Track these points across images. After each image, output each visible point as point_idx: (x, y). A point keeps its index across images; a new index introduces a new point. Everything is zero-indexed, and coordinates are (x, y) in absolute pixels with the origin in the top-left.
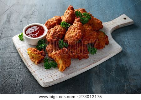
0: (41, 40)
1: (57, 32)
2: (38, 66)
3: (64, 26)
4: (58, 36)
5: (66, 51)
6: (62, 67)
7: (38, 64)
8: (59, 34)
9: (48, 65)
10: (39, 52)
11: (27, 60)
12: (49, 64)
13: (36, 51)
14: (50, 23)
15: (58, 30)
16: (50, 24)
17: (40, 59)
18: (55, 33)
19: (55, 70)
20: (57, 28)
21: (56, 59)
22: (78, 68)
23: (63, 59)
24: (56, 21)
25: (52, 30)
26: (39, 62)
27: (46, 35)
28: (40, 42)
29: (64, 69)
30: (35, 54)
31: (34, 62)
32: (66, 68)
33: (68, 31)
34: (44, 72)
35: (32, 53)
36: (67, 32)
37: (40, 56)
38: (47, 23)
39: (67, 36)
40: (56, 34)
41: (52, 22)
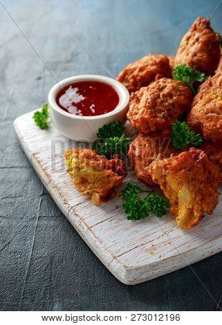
0: (110, 125)
1: (164, 95)
2: (102, 208)
3: (186, 79)
4: (169, 110)
5: (200, 158)
6: (191, 212)
7: (104, 204)
8: (170, 102)
9: (136, 206)
10: (104, 163)
11: (65, 190)
12: (142, 203)
13: (96, 159)
14: (136, 73)
15: (166, 91)
16: (134, 77)
17: (111, 185)
18: (159, 100)
20: (163, 85)
21: (165, 184)
23: (194, 186)
24: (154, 67)
25: (146, 94)
26: (106, 198)
27: (127, 108)
28: (106, 131)
29: (195, 221)
30: (94, 168)
31: (89, 197)
32: (202, 217)
33: (199, 95)
34: (126, 229)
36: (197, 98)
37: (109, 176)
38: (125, 74)
39: (199, 109)
40: (162, 102)
41: (141, 70)
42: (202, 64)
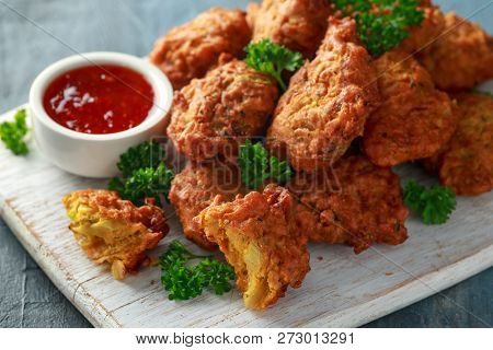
0: (139, 147)
1: (228, 98)
2: (128, 283)
3: (267, 67)
4: (234, 123)
5: (281, 200)
6: (264, 283)
7: (131, 278)
8: (238, 108)
9: (182, 278)
10: (132, 212)
11: (67, 259)
12: (191, 274)
13: (118, 207)
14: (185, 48)
15: (232, 89)
16: (182, 57)
17: (142, 247)
18: (219, 106)
19: (223, 302)
20: (228, 77)
21: (226, 241)
22: (350, 294)
23: (268, 243)
24: (216, 40)
25: (199, 92)
26: (135, 267)
27: (167, 120)
28: (133, 158)
29: (271, 296)
30: (113, 221)
31: (107, 266)
32: (283, 289)
33: (287, 95)
34: (166, 313)
35: (97, 215)
36: (283, 100)
37: (137, 233)
38: (167, 48)
39: (284, 120)
40: (224, 109)
41: (195, 43)
42: (297, 37)
